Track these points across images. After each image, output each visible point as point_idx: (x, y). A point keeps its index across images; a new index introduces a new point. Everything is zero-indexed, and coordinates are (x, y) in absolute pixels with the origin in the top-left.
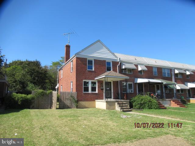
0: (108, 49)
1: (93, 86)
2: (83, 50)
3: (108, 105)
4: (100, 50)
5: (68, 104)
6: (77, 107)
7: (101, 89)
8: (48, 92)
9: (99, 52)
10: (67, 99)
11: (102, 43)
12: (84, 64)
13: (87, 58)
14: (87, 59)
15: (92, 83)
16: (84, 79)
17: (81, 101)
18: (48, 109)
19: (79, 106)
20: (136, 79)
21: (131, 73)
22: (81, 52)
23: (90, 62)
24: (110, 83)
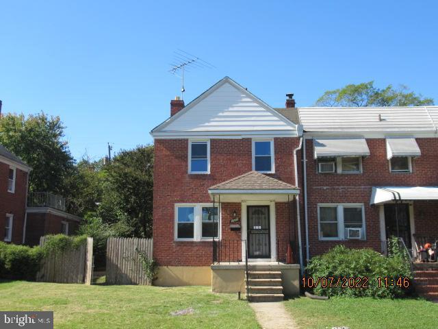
3: (219, 279)
4: (231, 109)
6: (154, 282)
9: (226, 114)
10: (127, 259)
11: (236, 87)
12: (176, 157)
13: (186, 137)
14: (187, 140)
15: (205, 209)
16: (179, 202)
17: (169, 264)
18: (77, 283)
19: (160, 280)
23: (199, 149)
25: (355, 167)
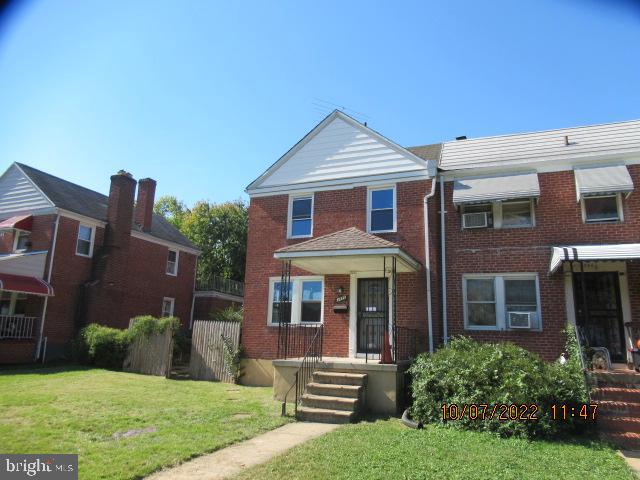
1: (311, 297)
4: (341, 151)
5: (213, 367)
9: (335, 158)
10: (212, 347)
11: (348, 121)
12: (274, 219)
13: (285, 192)
14: (287, 196)
15: (306, 286)
16: (273, 276)
17: (258, 356)
22: (264, 178)
24: (385, 280)
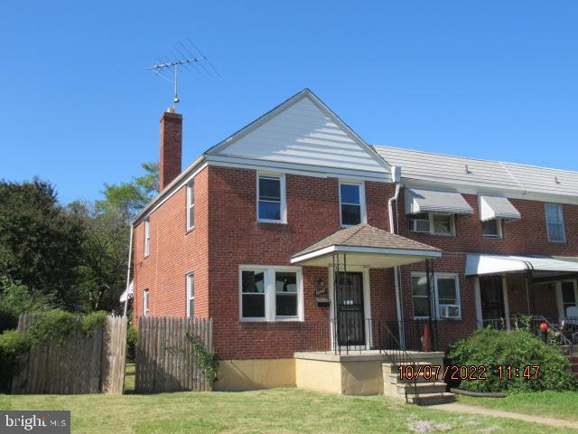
0: (345, 130)
1: (285, 289)
2: (238, 136)
3: (350, 376)
4: (312, 135)
5: (176, 373)
6: (216, 385)
7: (320, 305)
8: (89, 319)
9: (306, 141)
10: (172, 350)
11: (318, 104)
12: (240, 196)
13: (255, 168)
15: (280, 277)
16: (245, 263)
17: (233, 356)
18: (88, 392)
19: (221, 382)
20: (470, 258)
21: (449, 230)
22: (228, 144)
23: (270, 187)
24: (360, 275)
25: (446, 228)
